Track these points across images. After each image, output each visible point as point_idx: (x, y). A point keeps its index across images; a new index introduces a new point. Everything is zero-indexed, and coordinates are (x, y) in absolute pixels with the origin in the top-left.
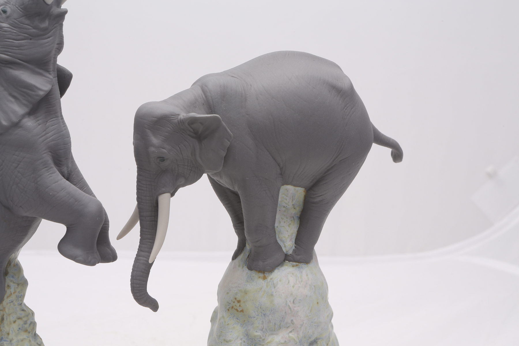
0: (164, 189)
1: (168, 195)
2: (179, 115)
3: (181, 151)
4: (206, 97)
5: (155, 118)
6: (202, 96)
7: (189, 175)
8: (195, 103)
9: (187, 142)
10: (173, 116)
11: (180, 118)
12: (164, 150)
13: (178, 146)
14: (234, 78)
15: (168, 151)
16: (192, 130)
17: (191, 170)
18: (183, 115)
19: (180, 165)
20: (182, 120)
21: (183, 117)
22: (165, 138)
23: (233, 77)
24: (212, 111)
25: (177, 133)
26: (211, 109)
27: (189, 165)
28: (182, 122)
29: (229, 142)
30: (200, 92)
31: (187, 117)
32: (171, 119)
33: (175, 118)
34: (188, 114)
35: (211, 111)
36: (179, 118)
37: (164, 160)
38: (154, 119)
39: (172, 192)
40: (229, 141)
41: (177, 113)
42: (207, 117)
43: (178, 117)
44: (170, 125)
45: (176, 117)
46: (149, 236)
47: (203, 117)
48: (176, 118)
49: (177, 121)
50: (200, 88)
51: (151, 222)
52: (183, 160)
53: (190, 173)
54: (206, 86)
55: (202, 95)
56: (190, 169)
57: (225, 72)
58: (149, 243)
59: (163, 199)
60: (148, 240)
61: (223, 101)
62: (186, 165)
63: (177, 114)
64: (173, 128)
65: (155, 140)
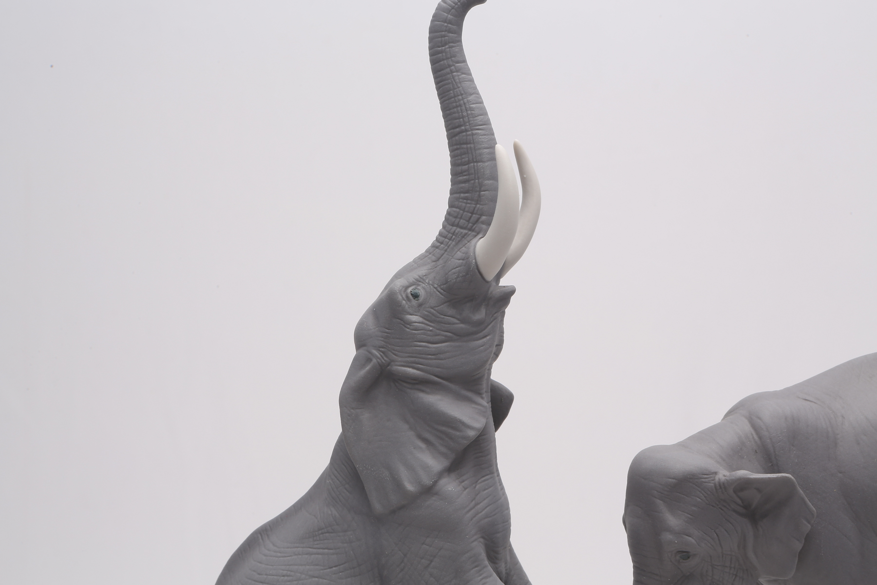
2: (716, 473)
3: (719, 540)
4: (760, 438)
5: (673, 479)
6: (753, 437)
7: (732, 584)
8: (741, 449)
9: (731, 523)
10: (708, 476)
11: (719, 479)
12: (690, 539)
13: (715, 531)
14: (809, 403)
15: (696, 542)
16: (740, 502)
18: (723, 474)
19: (716, 567)
20: (723, 483)
21: (724, 478)
22: (692, 517)
23: (806, 400)
24: (772, 465)
25: (713, 506)
26: (771, 462)
27: (733, 566)
28: (722, 487)
29: (809, 525)
30: (747, 428)
31: (734, 478)
32: (702, 481)
33: (709, 479)
34: (734, 473)
35: (770, 465)
36: (717, 478)
37: (689, 558)
38: (670, 480)
40: (809, 523)
41: (713, 470)
42: (769, 478)
43: (715, 477)
44: (700, 491)
45: (711, 477)
48: (712, 479)
49: (712, 484)
50: (746, 422)
52: (723, 557)
53: (734, 580)
54: (759, 418)
55: (752, 434)
56: (736, 574)
57: (787, 389)
61: (793, 446)
62: (726, 567)
63: (713, 471)
64: (705, 497)
65: (673, 520)
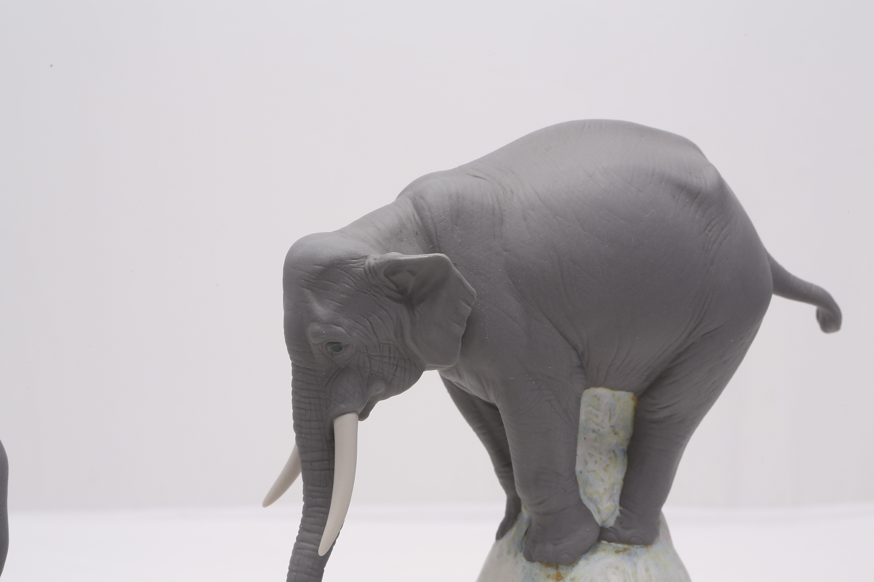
0: (343, 406)
1: (350, 417)
2: (366, 257)
3: (373, 328)
4: (422, 219)
5: (320, 265)
6: (415, 218)
7: (394, 375)
8: (401, 231)
9: (385, 310)
10: (357, 260)
11: (369, 263)
12: (340, 328)
13: (368, 319)
14: (478, 179)
15: (346, 331)
16: (394, 287)
17: (397, 366)
18: (375, 257)
19: (373, 357)
20: (373, 267)
21: (374, 261)
22: (341, 305)
23: (475, 176)
24: (433, 247)
25: (364, 293)
26: (431, 241)
27: (392, 355)
28: (373, 271)
29: (469, 308)
30: (410, 209)
31: (383, 261)
32: (351, 266)
33: (358, 264)
34: (384, 255)
35: (431, 246)
36: (367, 263)
37: (341, 349)
38: (317, 267)
39: (360, 410)
40: (469, 305)
41: (363, 253)
42: (420, 259)
43: (364, 261)
44: (348, 277)
45: (361, 261)
46: (319, 499)
47: (413, 260)
48: (361, 263)
49: (362, 269)
50: (410, 202)
51: (323, 472)
52: (380, 346)
53: (395, 371)
54: (422, 198)
55: (414, 215)
56: (395, 363)
57: (461, 168)
58: (321, 515)
59: (343, 424)
60: (318, 508)
61: (456, 225)
62: (385, 357)
63: (362, 255)
64: (354, 283)
65: (321, 310)
